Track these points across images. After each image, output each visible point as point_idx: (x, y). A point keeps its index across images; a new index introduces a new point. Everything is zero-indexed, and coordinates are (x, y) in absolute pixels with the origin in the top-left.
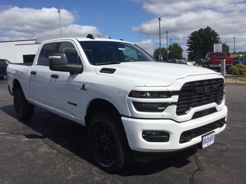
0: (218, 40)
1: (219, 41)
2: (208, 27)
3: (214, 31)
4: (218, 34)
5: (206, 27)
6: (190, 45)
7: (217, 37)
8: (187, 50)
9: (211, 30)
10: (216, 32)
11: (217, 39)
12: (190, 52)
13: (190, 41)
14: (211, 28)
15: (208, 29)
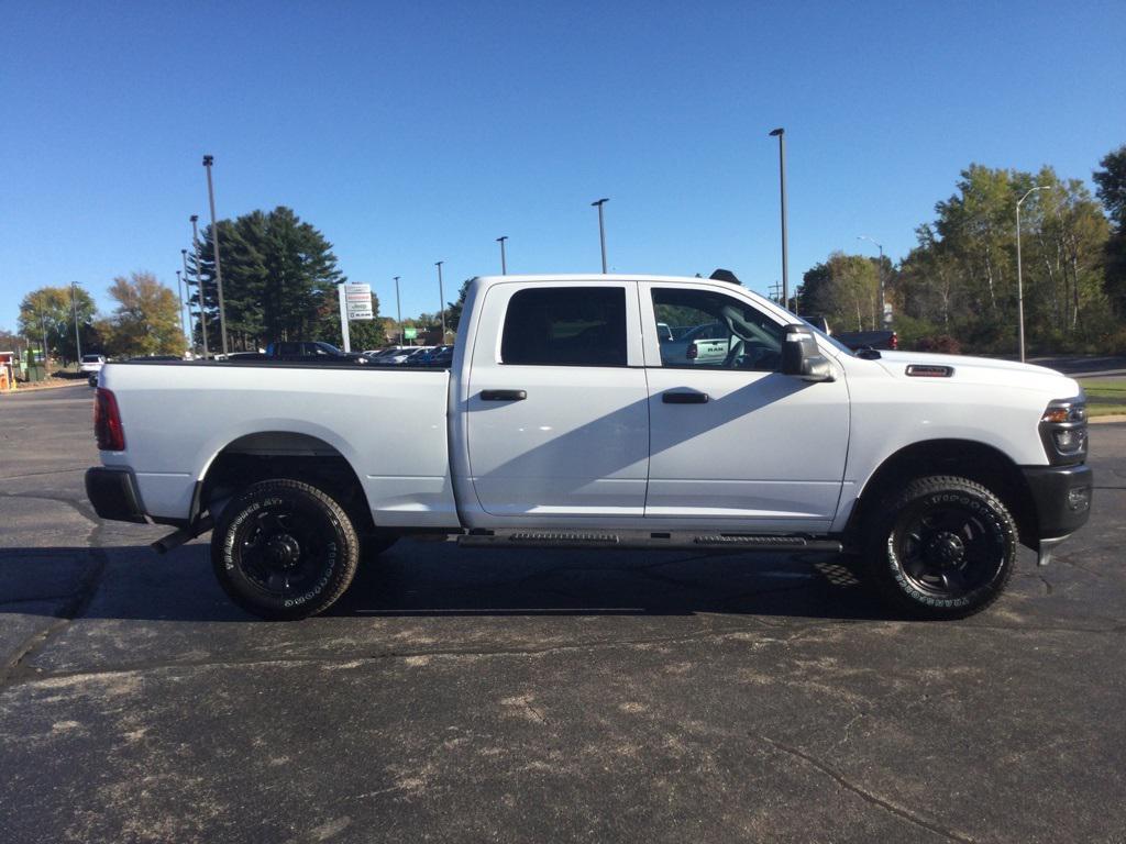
0: (332, 266)
1: (334, 270)
2: (281, 210)
3: (311, 227)
4: (326, 240)
5: (273, 209)
6: (205, 277)
7: (327, 252)
8: (195, 299)
9: (297, 220)
10: (321, 234)
11: (328, 263)
12: (207, 310)
13: (203, 261)
14: (295, 215)
15: (282, 217)
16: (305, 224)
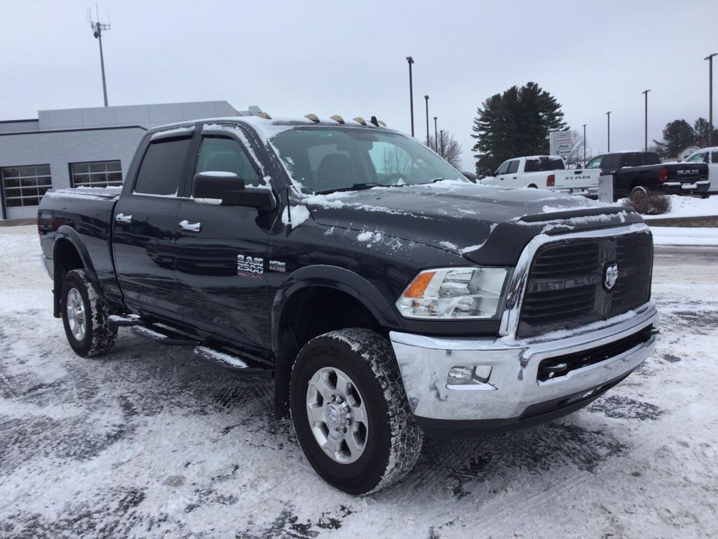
0: (559, 120)
1: (561, 122)
2: (530, 84)
3: (549, 94)
4: (557, 102)
5: (525, 84)
6: (483, 133)
7: (557, 111)
9: (540, 90)
10: (554, 98)
12: (483, 153)
13: (482, 122)
14: (539, 87)
15: (531, 90)
16: (544, 92)
